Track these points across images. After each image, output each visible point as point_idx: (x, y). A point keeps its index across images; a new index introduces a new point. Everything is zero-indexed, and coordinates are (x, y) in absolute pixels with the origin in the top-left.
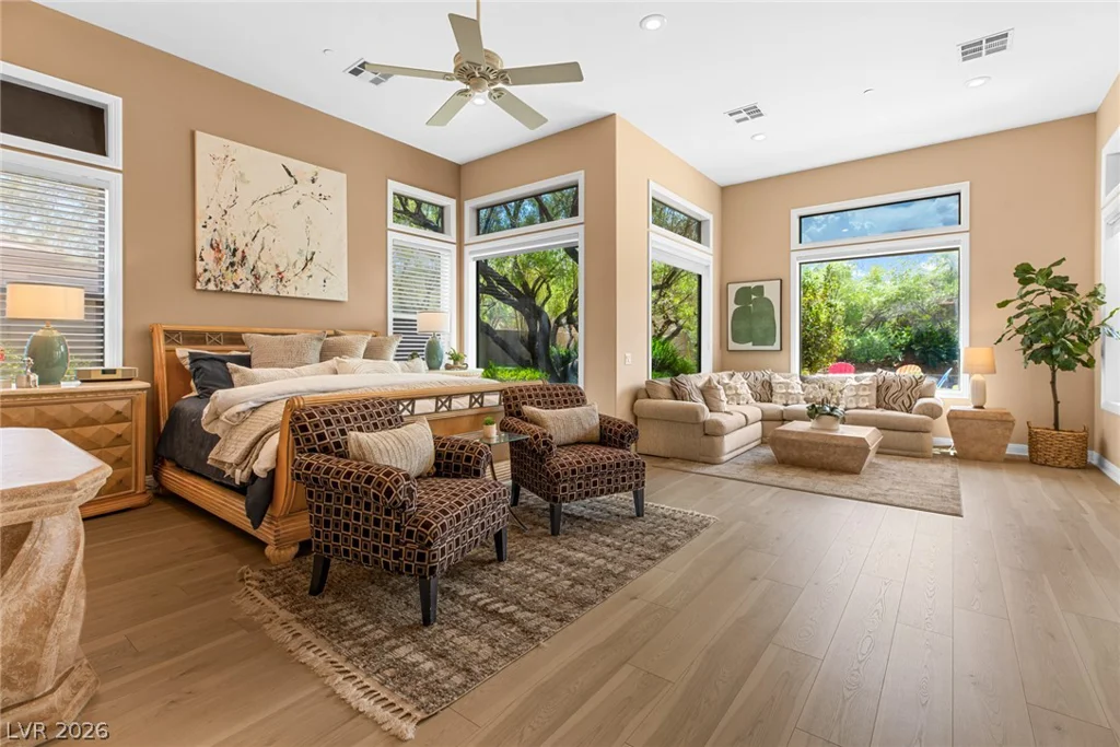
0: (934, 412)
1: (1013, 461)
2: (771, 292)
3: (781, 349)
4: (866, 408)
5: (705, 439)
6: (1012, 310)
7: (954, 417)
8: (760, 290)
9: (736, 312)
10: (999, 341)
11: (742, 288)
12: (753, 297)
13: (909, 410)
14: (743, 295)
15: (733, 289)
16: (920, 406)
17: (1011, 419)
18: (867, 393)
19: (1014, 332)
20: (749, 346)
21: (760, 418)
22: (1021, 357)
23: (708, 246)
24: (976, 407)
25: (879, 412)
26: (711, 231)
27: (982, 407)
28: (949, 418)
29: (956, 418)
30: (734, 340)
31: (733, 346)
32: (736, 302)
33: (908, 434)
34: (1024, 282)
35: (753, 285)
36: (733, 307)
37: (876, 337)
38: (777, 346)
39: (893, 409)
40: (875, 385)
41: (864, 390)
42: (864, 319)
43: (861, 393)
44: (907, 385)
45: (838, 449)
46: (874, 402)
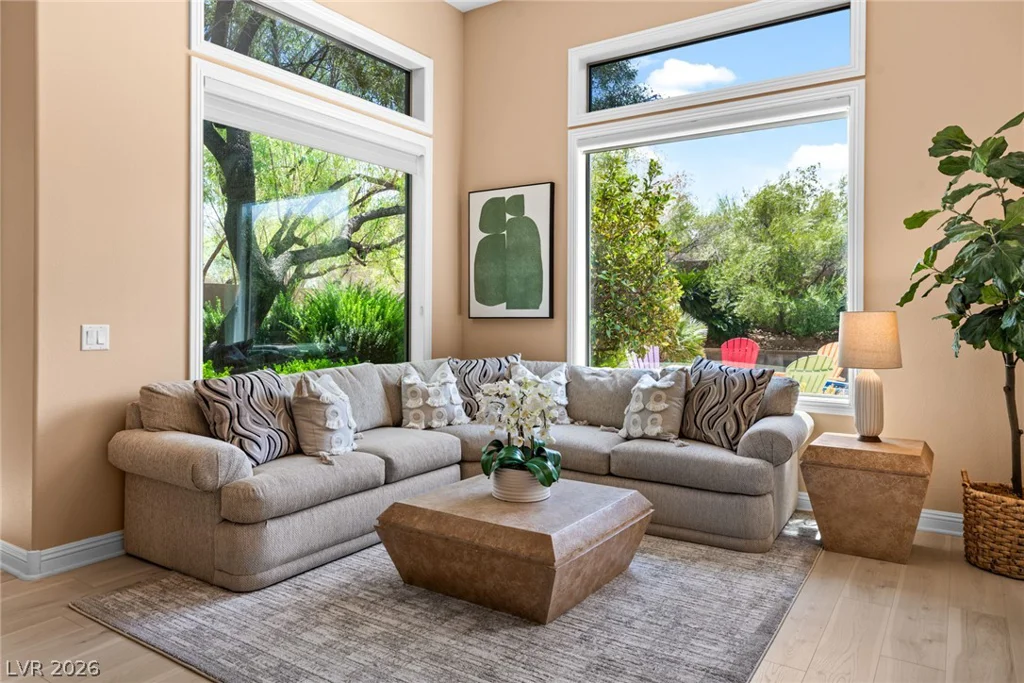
0: (774, 450)
2: (536, 208)
3: (552, 315)
4: (657, 438)
5: (223, 533)
6: (933, 231)
7: (816, 462)
8: (518, 201)
9: (482, 244)
10: (908, 297)
12: (508, 217)
13: (732, 448)
14: (494, 209)
15: (478, 202)
16: (764, 435)
17: (919, 471)
18: (662, 406)
19: (932, 281)
20: (500, 310)
21: (459, 458)
23: (421, 118)
24: (864, 439)
25: (673, 449)
26: (428, 91)
28: (804, 466)
29: (818, 464)
30: (481, 299)
31: (478, 309)
32: (482, 228)
33: (720, 499)
34: (952, 168)
35: (507, 194)
36: (477, 236)
38: (543, 310)
39: (708, 441)
40: (681, 389)
41: (658, 399)
43: (651, 406)
44: (735, 390)
46: (675, 424)
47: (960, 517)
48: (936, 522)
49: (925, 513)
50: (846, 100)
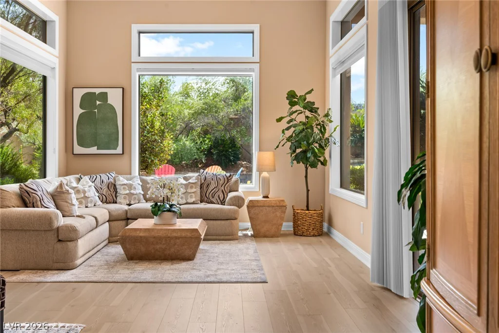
0: (238, 202)
1: (285, 235)
2: (114, 98)
3: (123, 154)
4: (193, 203)
5: (59, 246)
6: (284, 124)
7: (252, 205)
8: (104, 96)
9: (81, 116)
10: (277, 147)
11: (88, 93)
12: (98, 103)
13: (223, 203)
14: (88, 100)
15: (78, 94)
16: (231, 199)
17: (284, 205)
18: (194, 190)
19: (285, 141)
20: (94, 150)
21: (107, 218)
22: (289, 158)
23: (54, 47)
24: (264, 197)
25: (203, 206)
26: (57, 31)
27: (267, 197)
28: (248, 207)
29: (253, 206)
30: (81, 144)
31: (78, 149)
32: (81, 107)
33: (223, 222)
34: (292, 104)
35: (97, 91)
36: (78, 111)
37: (187, 143)
38: (119, 150)
39: (212, 203)
40: (199, 183)
41: (192, 187)
42: (178, 127)
43: (189, 190)
44: (221, 182)
45: (178, 241)
46: (199, 198)
47: (292, 224)
48: (287, 226)
49: (284, 224)
50: (252, 70)
